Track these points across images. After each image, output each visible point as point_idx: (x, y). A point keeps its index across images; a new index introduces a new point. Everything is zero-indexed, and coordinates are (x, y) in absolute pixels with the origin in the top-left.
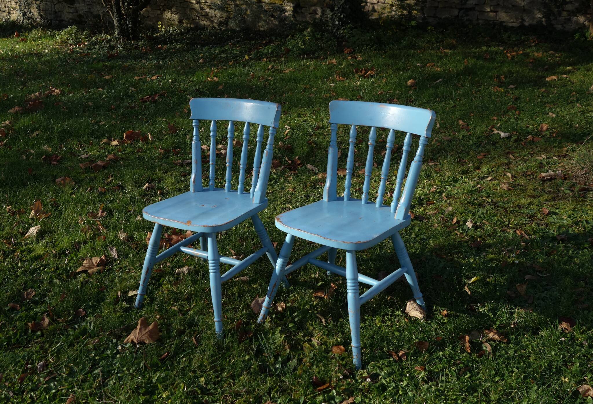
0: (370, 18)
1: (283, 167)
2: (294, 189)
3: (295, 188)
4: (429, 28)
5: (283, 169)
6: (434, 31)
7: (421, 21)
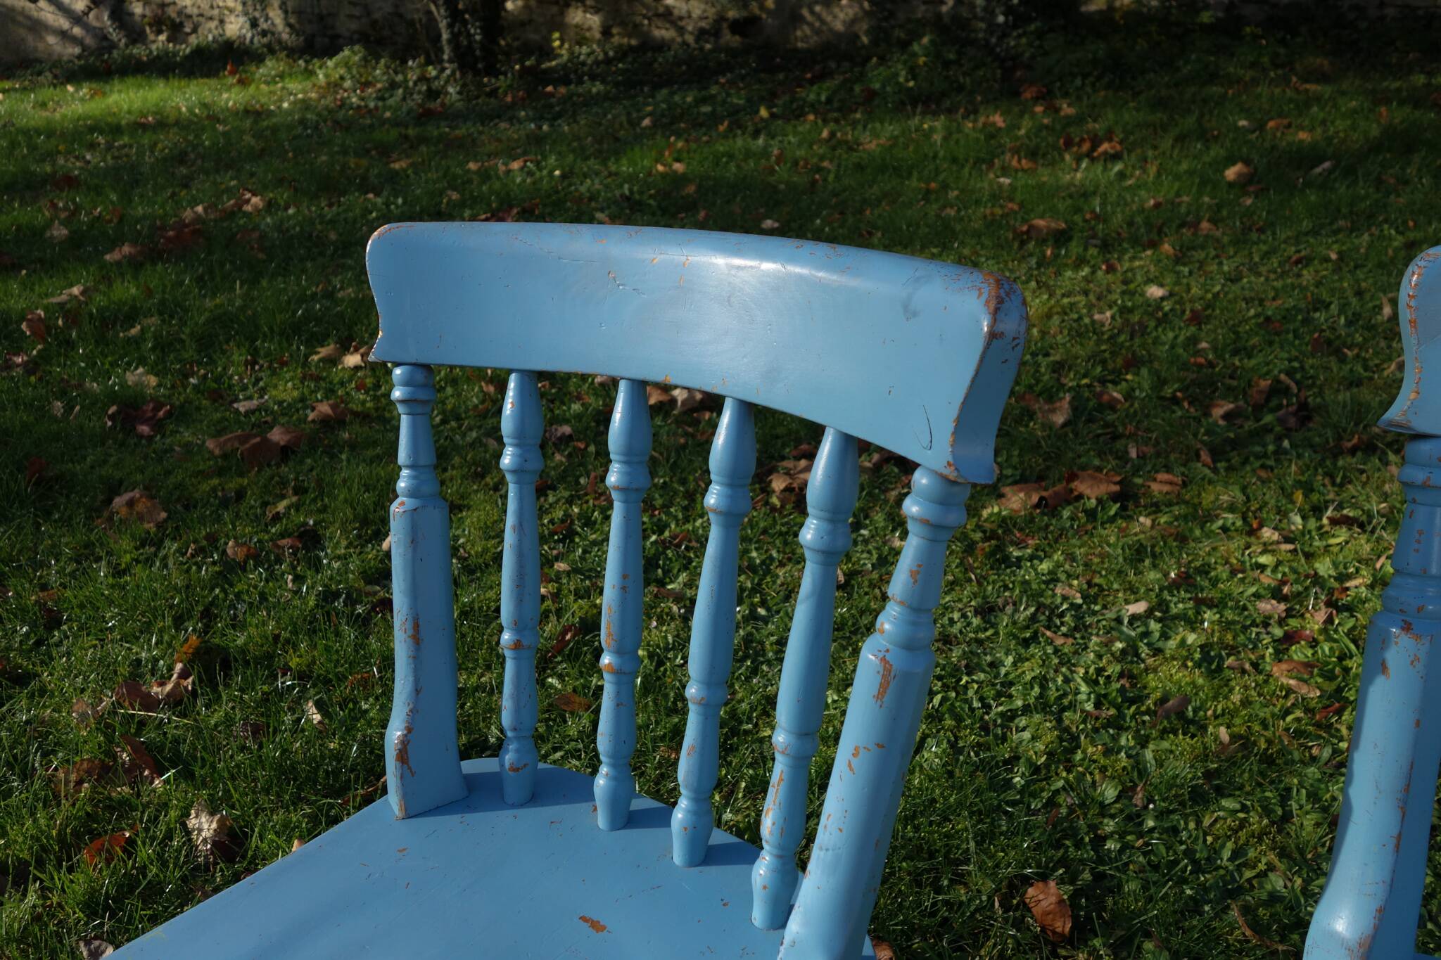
0: (1083, 9)
4: (1248, 29)
6: (1262, 37)
7: (1220, 14)
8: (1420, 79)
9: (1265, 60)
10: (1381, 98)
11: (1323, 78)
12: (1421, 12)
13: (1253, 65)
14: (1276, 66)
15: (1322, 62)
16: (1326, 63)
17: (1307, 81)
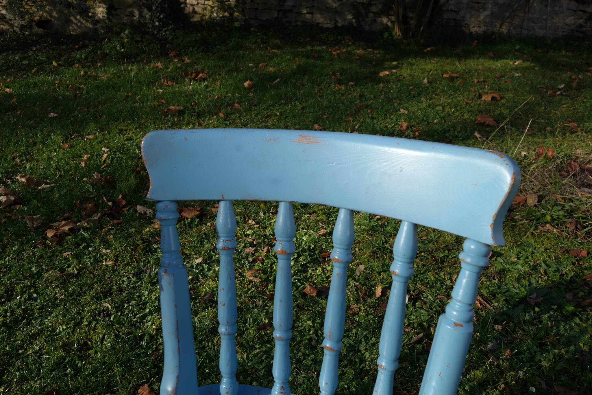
0: (192, 20)
1: (99, 214)
2: (116, 261)
3: (117, 256)
4: (252, 29)
5: (100, 219)
6: (258, 32)
7: (243, 23)
8: (309, 48)
9: (259, 41)
10: (296, 55)
11: (278, 48)
12: (309, 24)
13: (255, 43)
14: (263, 43)
15: (278, 42)
16: (279, 42)
17: (273, 49)
